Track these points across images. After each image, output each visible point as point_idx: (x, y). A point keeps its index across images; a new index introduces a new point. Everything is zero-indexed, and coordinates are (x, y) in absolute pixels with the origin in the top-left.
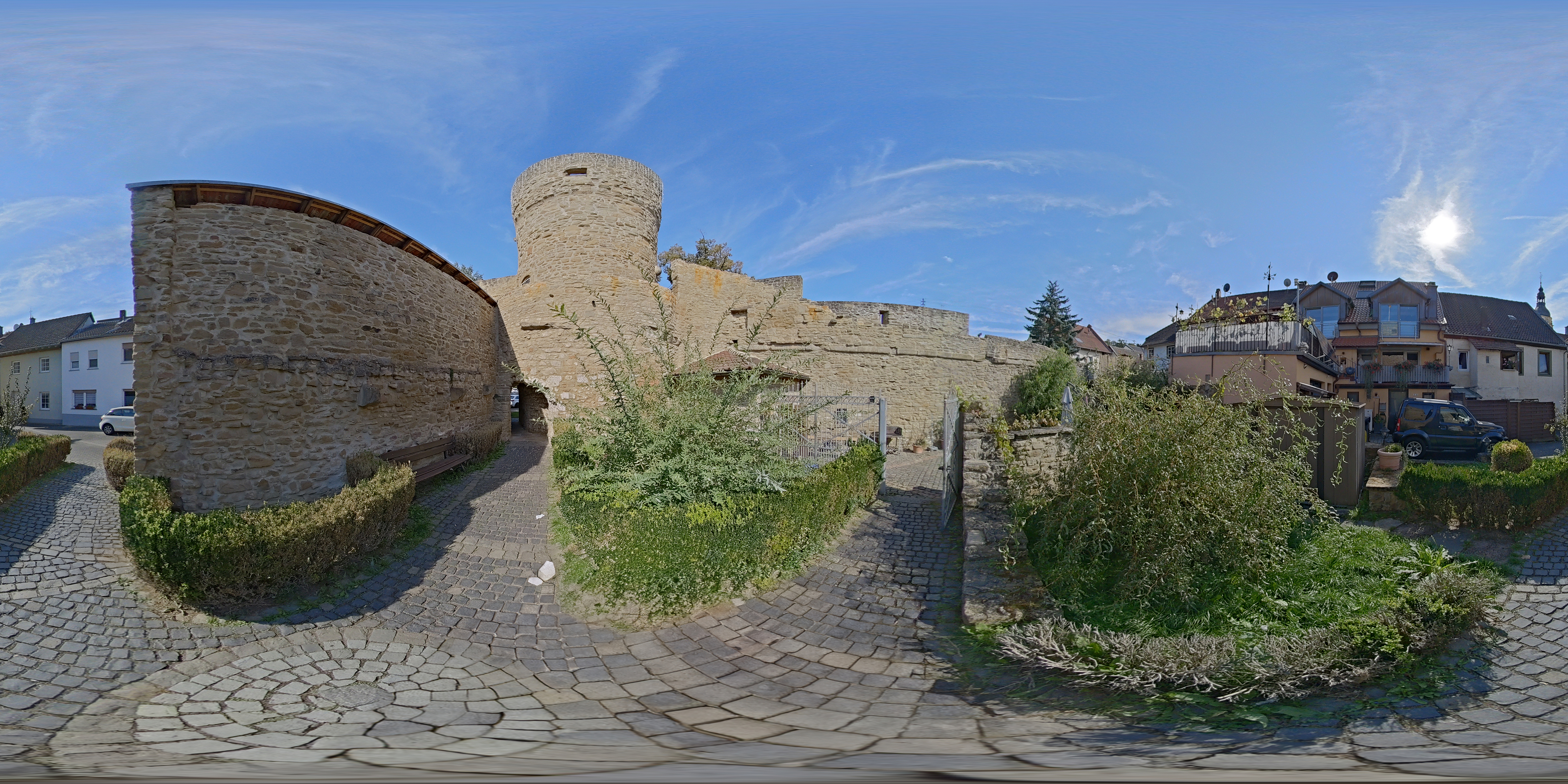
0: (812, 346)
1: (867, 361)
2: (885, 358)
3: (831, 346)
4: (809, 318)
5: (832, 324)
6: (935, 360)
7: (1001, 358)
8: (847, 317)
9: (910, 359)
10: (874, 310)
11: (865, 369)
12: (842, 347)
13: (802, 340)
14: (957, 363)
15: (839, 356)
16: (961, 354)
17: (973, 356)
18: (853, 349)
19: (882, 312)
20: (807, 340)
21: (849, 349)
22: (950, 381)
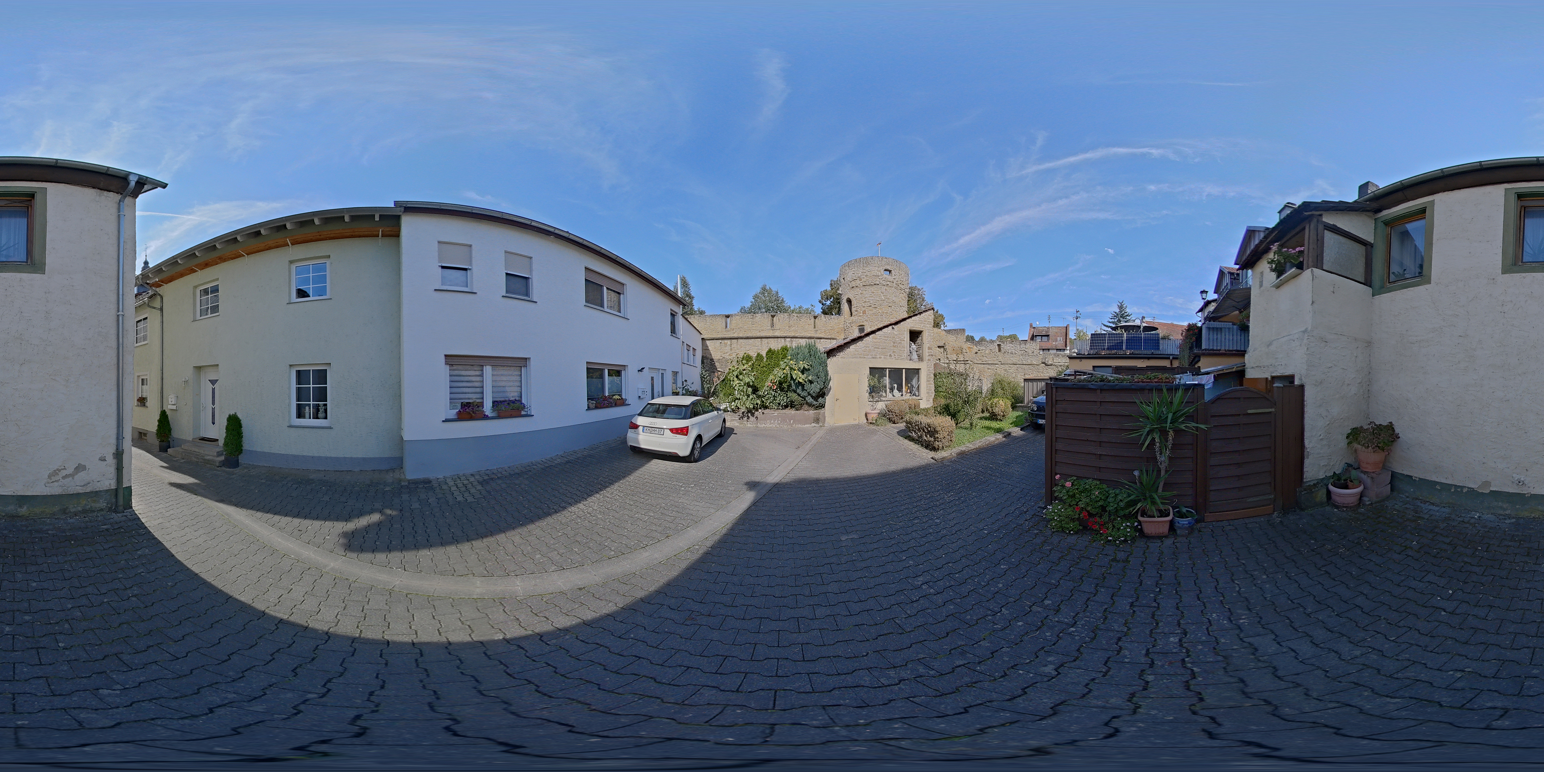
0: (969, 362)
1: (990, 367)
2: (997, 366)
3: (976, 362)
4: (968, 351)
5: (976, 353)
6: (1018, 365)
7: (1050, 363)
8: (982, 350)
9: (1007, 366)
10: (995, 344)
11: (989, 370)
12: (980, 362)
13: (965, 359)
14: (1028, 366)
15: (979, 365)
16: (1029, 362)
17: (1035, 363)
18: (984, 362)
19: (998, 345)
20: (967, 359)
21: (983, 363)
22: (1024, 374)
